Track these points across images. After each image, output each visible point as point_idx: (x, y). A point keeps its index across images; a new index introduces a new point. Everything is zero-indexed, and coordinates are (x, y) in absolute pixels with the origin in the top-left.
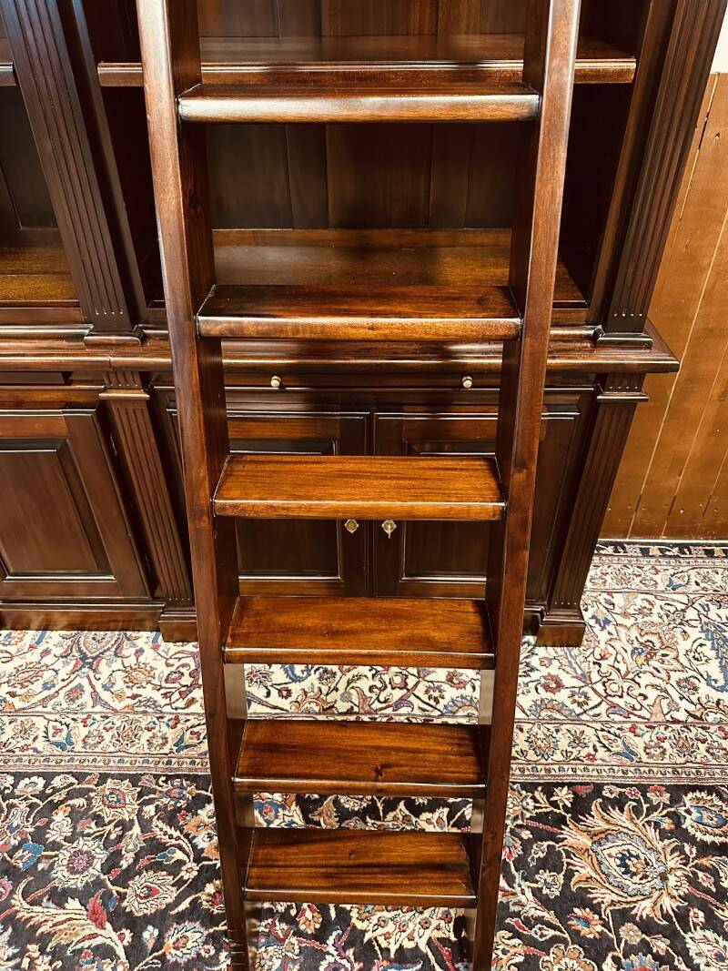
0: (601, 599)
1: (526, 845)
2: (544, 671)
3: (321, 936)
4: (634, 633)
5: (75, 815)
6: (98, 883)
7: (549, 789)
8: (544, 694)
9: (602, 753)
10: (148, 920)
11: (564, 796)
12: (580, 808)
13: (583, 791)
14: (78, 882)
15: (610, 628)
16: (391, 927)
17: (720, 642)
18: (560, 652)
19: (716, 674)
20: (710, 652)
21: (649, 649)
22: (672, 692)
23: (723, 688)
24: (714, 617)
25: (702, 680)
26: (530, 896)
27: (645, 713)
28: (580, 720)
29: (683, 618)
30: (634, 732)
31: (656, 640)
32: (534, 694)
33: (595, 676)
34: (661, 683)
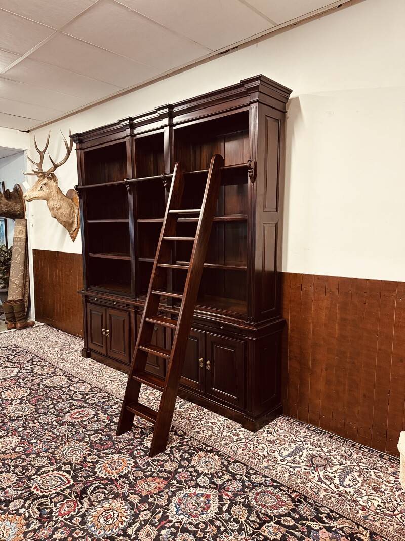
2: (238, 432)
4: (275, 438)
7: (207, 446)
8: (231, 435)
9: (229, 448)
10: (114, 422)
11: (209, 448)
14: (111, 413)
17: (299, 450)
18: (248, 431)
19: (285, 453)
20: (291, 450)
21: (273, 442)
22: (266, 450)
23: (282, 456)
24: (306, 446)
25: (279, 452)
26: (180, 455)
27: (252, 449)
28: (233, 442)
29: (295, 442)
30: (243, 450)
31: (278, 441)
32: (229, 434)
33: (250, 439)
34: (266, 447)
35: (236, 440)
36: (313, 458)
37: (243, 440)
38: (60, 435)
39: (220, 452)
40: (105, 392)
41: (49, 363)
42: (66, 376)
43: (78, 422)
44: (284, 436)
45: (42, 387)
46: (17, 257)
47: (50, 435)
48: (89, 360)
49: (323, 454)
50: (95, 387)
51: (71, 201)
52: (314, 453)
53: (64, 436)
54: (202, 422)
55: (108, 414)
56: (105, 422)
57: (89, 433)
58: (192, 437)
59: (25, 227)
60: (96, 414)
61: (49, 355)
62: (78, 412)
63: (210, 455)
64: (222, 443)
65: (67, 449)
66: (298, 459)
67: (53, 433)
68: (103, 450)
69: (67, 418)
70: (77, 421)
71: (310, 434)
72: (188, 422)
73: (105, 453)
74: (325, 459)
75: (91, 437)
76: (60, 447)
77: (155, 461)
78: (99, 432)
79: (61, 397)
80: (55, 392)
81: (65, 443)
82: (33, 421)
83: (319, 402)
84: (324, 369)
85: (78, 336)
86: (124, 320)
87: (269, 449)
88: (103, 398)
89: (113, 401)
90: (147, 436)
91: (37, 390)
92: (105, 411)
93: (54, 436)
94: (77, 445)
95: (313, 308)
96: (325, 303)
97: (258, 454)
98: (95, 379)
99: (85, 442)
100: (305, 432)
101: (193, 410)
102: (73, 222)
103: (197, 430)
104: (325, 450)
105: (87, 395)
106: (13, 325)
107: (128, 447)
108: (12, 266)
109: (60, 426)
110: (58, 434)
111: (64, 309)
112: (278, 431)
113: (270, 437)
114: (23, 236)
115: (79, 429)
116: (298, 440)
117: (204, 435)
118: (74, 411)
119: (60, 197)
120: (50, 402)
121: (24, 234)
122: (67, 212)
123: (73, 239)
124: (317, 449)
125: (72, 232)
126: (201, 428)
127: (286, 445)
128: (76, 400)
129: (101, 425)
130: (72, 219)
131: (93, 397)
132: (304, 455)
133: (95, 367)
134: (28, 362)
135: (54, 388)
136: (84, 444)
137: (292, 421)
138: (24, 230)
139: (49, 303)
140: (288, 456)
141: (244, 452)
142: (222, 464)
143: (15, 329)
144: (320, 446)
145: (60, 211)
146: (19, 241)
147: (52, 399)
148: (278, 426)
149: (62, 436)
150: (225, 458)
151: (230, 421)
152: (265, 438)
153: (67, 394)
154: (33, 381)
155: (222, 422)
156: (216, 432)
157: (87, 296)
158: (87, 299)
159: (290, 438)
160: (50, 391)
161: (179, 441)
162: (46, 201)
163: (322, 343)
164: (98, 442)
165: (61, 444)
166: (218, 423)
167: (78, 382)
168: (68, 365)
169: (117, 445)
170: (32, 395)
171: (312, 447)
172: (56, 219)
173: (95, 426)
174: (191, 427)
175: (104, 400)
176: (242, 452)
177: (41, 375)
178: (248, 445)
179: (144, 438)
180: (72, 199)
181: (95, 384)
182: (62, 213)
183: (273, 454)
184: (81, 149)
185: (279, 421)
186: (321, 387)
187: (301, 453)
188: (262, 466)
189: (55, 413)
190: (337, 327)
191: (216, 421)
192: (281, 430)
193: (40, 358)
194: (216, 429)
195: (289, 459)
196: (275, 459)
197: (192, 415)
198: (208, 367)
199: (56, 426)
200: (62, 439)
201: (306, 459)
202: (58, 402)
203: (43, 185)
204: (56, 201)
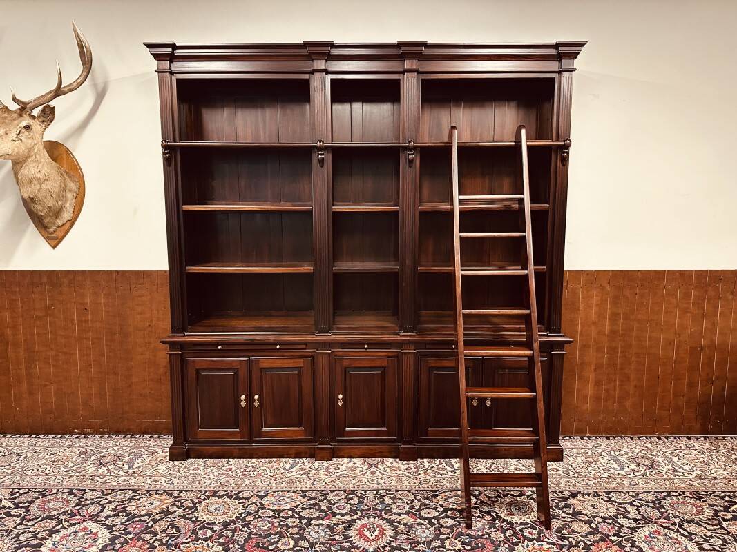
0: (568, 450)
1: (557, 503)
2: (551, 467)
3: (493, 521)
4: (582, 458)
5: (392, 498)
6: (410, 512)
7: (561, 492)
8: (555, 472)
9: (578, 484)
10: (432, 518)
11: (567, 493)
12: (574, 496)
13: (574, 492)
14: (403, 511)
15: (573, 457)
16: (517, 519)
17: (616, 460)
18: (556, 463)
23: (620, 470)
24: (613, 454)
25: (611, 468)
26: (561, 513)
29: (601, 455)
35: (566, 475)
36: (637, 462)
41: (133, 490)
43: (391, 541)
45: (215, 527)
49: (633, 455)
52: (627, 456)
55: (401, 514)
56: (422, 524)
57: (434, 545)
60: (389, 521)
61: (100, 480)
62: (361, 531)
63: (581, 498)
66: (631, 467)
70: (386, 540)
71: (593, 443)
74: (642, 458)
75: (449, 548)
77: (560, 531)
78: (442, 537)
79: (287, 526)
80: (260, 525)
83: (588, 407)
84: (593, 371)
86: (301, 370)
87: (601, 469)
88: (348, 499)
89: (372, 497)
90: (496, 513)
91: (222, 535)
92: (389, 512)
95: (581, 307)
96: (595, 300)
97: (603, 477)
98: (273, 482)
100: (587, 443)
104: (627, 451)
105: (317, 505)
107: (508, 534)
115: (413, 547)
116: (598, 452)
118: (352, 533)
120: (289, 540)
123: (53, 242)
125: (52, 230)
128: (316, 519)
129: (426, 529)
130: (60, 203)
131: (331, 504)
132: (627, 462)
133: (233, 468)
135: (241, 519)
142: (604, 500)
145: (44, 186)
147: (280, 535)
150: (594, 495)
151: (523, 460)
153: (285, 518)
154: (176, 527)
155: (520, 464)
157: (183, 347)
158: (184, 352)
159: (590, 452)
160: (245, 526)
164: (467, 547)
167: (260, 497)
168: (176, 480)
169: (493, 539)
173: (423, 534)
175: (356, 500)
176: (591, 482)
182: (47, 191)
183: (612, 472)
184: (166, 72)
186: (590, 390)
187: (622, 461)
188: (627, 486)
190: (607, 323)
191: (513, 466)
195: (627, 470)
198: (487, 404)
201: (634, 464)
202: (300, 534)
203: (23, 130)
204: (40, 165)
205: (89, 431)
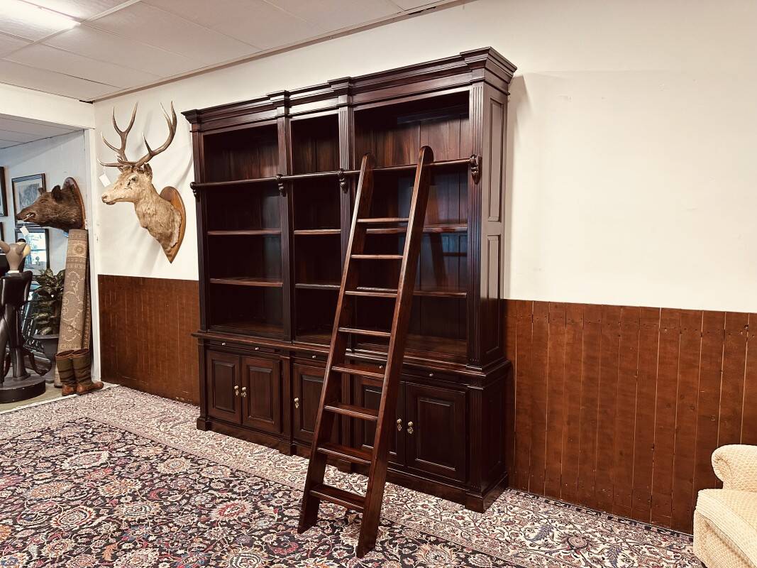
0: (508, 507)
1: (407, 543)
2: (461, 514)
3: (328, 535)
4: (511, 518)
5: (285, 494)
6: (281, 506)
7: (429, 536)
8: (454, 518)
9: (459, 536)
10: (287, 516)
11: (433, 539)
12: (437, 542)
13: (440, 540)
14: (276, 505)
15: (502, 514)
16: (350, 540)
17: (546, 530)
18: (473, 512)
19: (532, 536)
20: (537, 531)
21: (511, 523)
22: (506, 534)
23: (530, 540)
24: (554, 524)
25: (523, 535)
26: (397, 551)
27: (488, 535)
28: (460, 527)
29: (538, 521)
30: (477, 537)
31: (517, 522)
32: (450, 518)
33: (480, 521)
34: (505, 531)
35: (462, 525)
36: (568, 539)
37: (472, 525)
38: (215, 540)
39: (449, 542)
40: (255, 476)
41: (152, 441)
42: (186, 458)
43: (235, 520)
44: (521, 514)
45: (156, 475)
46: (74, 286)
47: (201, 542)
48: (211, 433)
49: (578, 532)
50: (237, 471)
51: (169, 203)
52: (567, 531)
53: (222, 542)
54: (409, 505)
55: (273, 506)
56: (274, 518)
57: (257, 533)
58: (403, 527)
59: (86, 242)
60: (256, 508)
61: (147, 430)
62: (227, 507)
63: (438, 547)
64: (447, 529)
65: (235, 558)
66: (550, 541)
67: (205, 539)
68: (289, 554)
69: (214, 515)
70: (232, 519)
71: (552, 509)
72: (390, 507)
73: (293, 559)
74: (583, 538)
75: (263, 539)
76: (224, 557)
77: (367, 562)
78: (271, 531)
79: (193, 488)
80: (180, 482)
81: (229, 551)
82: (167, 524)
83: (561, 466)
84: (566, 423)
85: (178, 400)
86: (272, 371)
87: (510, 533)
88: (256, 484)
89: (273, 488)
90: (342, 531)
91: (152, 481)
92: (267, 502)
93: (207, 542)
94: (246, 552)
95: (549, 345)
96: (566, 338)
97: (498, 539)
98: (231, 459)
99: (256, 546)
100: (545, 507)
101: (389, 491)
102: (172, 234)
103: (406, 516)
104: (579, 527)
105: (231, 482)
106: (72, 389)
107: (321, 548)
108: (65, 299)
109: (211, 528)
110: (213, 539)
111: (154, 361)
112: (511, 509)
113: (505, 517)
114: (83, 255)
115: (241, 529)
116: (541, 517)
117: (418, 522)
118: (221, 506)
119: (154, 198)
120: (180, 497)
121: (84, 253)
122: (165, 219)
123: (171, 258)
124: (568, 527)
125: (169, 248)
126: (410, 514)
127: (529, 526)
128: (215, 490)
129: (271, 522)
130: (170, 230)
131: (240, 484)
132: (556, 536)
133: (224, 443)
134: (118, 441)
135: (176, 475)
136: (258, 549)
137: (523, 494)
138: (84, 246)
139: (128, 353)
140: (537, 538)
141: (480, 539)
142: (458, 556)
143: (75, 395)
144: (570, 523)
145: (154, 219)
146: (77, 263)
147: (181, 492)
148: (508, 502)
149: (219, 542)
150: (458, 549)
151: (445, 501)
152: (499, 518)
153: (199, 483)
154: (138, 468)
155: (435, 503)
156: (433, 517)
157: (206, 341)
158: (206, 345)
159: (530, 515)
160: (172, 480)
161: (388, 533)
162: (133, 204)
163: (563, 389)
164: (275, 544)
165: (224, 552)
166: (429, 504)
167: (208, 466)
168: (182, 441)
169: (304, 546)
170: (148, 489)
171: (561, 525)
172: (147, 230)
173: (262, 524)
174: (397, 513)
175: (259, 487)
176: (477, 539)
177: (147, 458)
178: (481, 530)
179: (338, 534)
180: (170, 201)
181: (235, 466)
182: (157, 222)
183: (518, 539)
184: (199, 131)
185: (508, 496)
186: (562, 446)
187: (551, 534)
188: (509, 554)
189: (194, 511)
190: (582, 368)
191: (427, 502)
192: (514, 506)
193: (135, 435)
194: (431, 513)
195: (539, 542)
196: (522, 544)
197: (391, 498)
198: (410, 431)
199: (205, 528)
200: (222, 545)
201: (560, 541)
202: (191, 495)
203: (132, 181)
204: (149, 204)
205: (183, 399)
